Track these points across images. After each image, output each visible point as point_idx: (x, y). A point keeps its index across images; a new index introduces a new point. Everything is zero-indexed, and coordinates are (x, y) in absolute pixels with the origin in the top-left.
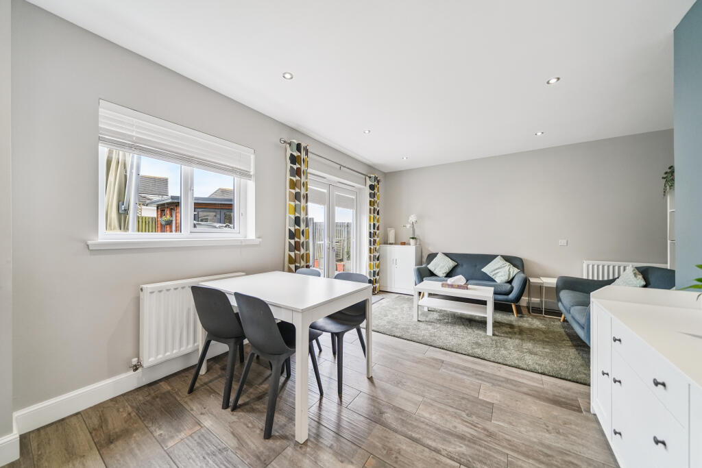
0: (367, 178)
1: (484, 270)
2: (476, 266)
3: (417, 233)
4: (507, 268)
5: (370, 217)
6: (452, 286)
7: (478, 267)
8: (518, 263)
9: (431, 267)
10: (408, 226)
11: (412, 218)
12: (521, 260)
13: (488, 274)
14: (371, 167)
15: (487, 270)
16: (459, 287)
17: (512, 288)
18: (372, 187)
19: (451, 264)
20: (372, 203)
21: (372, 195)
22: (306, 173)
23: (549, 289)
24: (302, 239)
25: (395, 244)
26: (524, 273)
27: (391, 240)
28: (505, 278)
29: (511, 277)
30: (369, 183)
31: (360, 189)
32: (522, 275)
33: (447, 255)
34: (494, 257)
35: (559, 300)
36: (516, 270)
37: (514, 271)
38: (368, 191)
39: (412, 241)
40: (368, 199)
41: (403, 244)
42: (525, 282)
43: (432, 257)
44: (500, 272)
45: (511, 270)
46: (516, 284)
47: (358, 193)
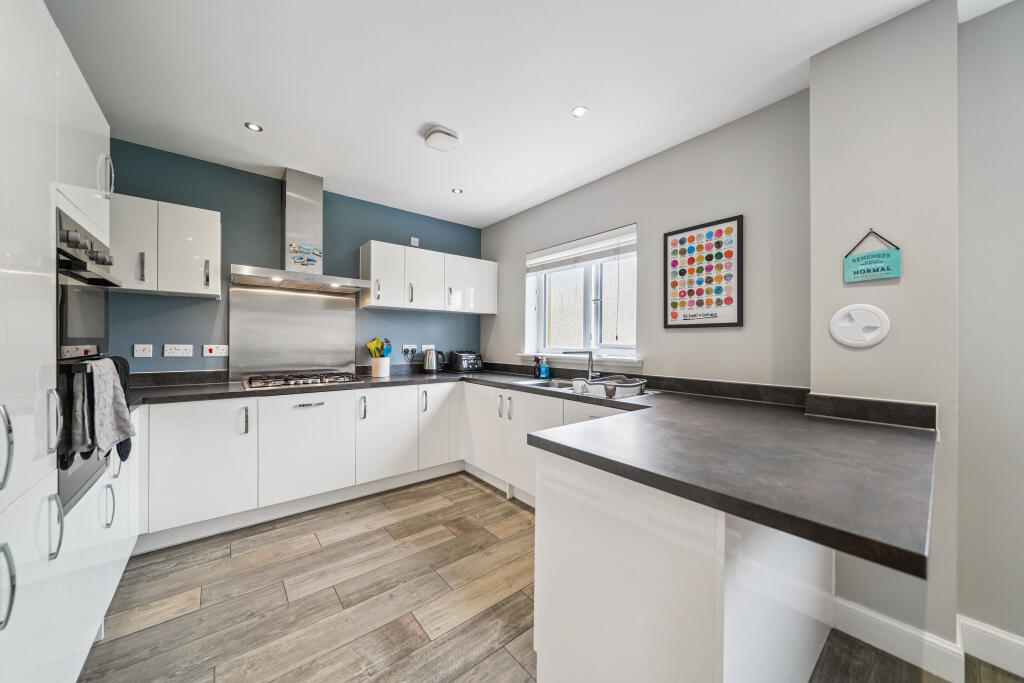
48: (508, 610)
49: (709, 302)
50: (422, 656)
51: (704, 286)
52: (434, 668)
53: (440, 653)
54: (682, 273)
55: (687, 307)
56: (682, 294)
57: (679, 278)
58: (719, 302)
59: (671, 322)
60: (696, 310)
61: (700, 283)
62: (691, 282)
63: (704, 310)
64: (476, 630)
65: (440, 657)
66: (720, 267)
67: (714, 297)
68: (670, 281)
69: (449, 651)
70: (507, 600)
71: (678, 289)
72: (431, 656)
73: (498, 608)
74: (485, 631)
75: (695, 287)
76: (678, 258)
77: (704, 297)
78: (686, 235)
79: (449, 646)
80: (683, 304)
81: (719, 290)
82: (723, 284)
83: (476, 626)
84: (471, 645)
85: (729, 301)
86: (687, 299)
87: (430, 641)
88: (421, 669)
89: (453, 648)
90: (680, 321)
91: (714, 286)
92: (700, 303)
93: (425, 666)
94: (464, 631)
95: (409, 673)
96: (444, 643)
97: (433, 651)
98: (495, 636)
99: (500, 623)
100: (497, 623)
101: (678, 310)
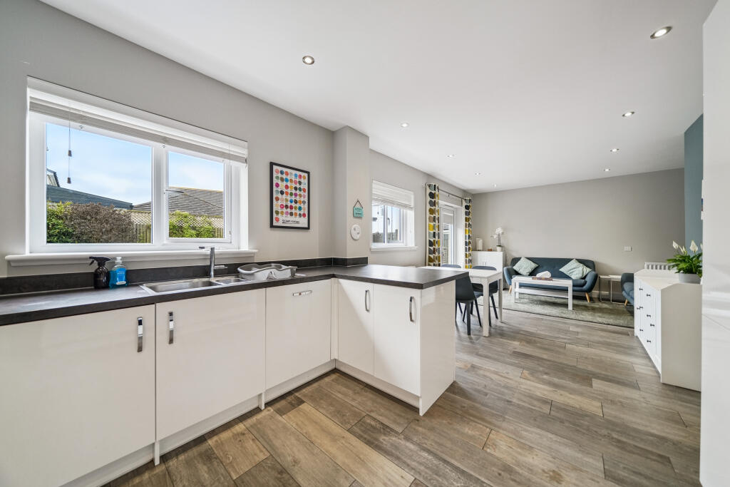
0: (463, 201)
1: (561, 270)
2: (554, 267)
3: (502, 242)
4: (581, 269)
5: (466, 230)
6: (540, 279)
7: (557, 268)
8: (591, 265)
9: (515, 268)
10: (495, 236)
11: (499, 231)
12: (593, 263)
13: (565, 273)
14: (465, 192)
15: (564, 270)
16: (546, 279)
17: (586, 282)
18: (467, 207)
19: (533, 265)
20: (467, 220)
21: (467, 214)
22: (438, 203)
23: (615, 283)
24: (436, 247)
25: (483, 250)
26: (595, 270)
27: (480, 247)
28: (580, 275)
29: (585, 274)
30: (464, 204)
31: (456, 208)
32: (593, 272)
33: (528, 259)
34: (569, 260)
35: (623, 290)
36: (589, 270)
37: (587, 270)
38: (464, 210)
39: (499, 248)
40: (464, 216)
41: (491, 250)
42: (596, 277)
43: (515, 260)
44: (576, 271)
45: (585, 270)
46: (589, 279)
47: (455, 211)
48: (369, 435)
49: (296, 214)
50: (430, 480)
51: (293, 204)
52: (435, 468)
53: (422, 468)
54: (282, 193)
55: (284, 215)
56: (282, 206)
57: (280, 196)
58: (300, 215)
59: (275, 224)
60: (289, 218)
61: (291, 202)
62: (287, 200)
63: (292, 218)
64: (394, 451)
65: (425, 467)
66: (300, 196)
67: (298, 212)
68: (274, 196)
69: (418, 462)
70: (360, 437)
71: (280, 203)
72: (426, 473)
73: (369, 441)
74: (392, 445)
75: (289, 204)
76: (279, 182)
77: (293, 211)
78: (285, 170)
79: (414, 464)
80: (282, 213)
81: (300, 208)
82: (302, 206)
83: (392, 452)
84: (408, 451)
85: (304, 215)
86: (284, 210)
87: (415, 479)
88: (440, 476)
89: (414, 461)
90: (280, 224)
91: (298, 205)
92: (291, 214)
93: (436, 474)
94: (398, 458)
95: (446, 483)
96: (413, 469)
97: (423, 474)
98: (394, 439)
99: (382, 438)
100: (384, 440)
101: (280, 216)
